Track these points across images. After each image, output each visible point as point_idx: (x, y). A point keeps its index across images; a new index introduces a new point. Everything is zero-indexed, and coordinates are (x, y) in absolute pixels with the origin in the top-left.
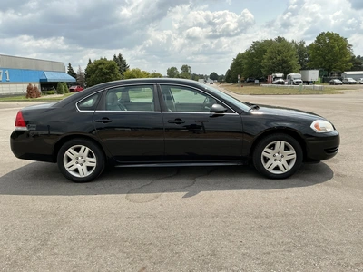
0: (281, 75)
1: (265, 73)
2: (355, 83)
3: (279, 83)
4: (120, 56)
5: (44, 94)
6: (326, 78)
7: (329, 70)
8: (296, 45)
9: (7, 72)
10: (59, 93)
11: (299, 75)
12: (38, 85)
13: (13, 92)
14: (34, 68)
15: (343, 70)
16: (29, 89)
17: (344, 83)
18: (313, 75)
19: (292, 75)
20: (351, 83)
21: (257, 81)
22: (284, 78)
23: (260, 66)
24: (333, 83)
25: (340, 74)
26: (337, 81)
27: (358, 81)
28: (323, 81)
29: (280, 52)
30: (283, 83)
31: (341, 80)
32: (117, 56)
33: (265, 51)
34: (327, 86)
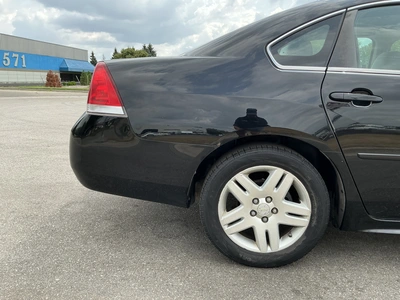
4: (150, 46)
5: (64, 85)
9: (23, 57)
10: (82, 84)
12: (59, 74)
13: (30, 81)
14: (54, 55)
16: (50, 77)
32: (147, 46)
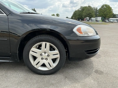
0: (89, 18)
1: (83, 17)
2: (113, 22)
3: (88, 21)
6: (103, 20)
7: (105, 18)
8: (95, 9)
11: (94, 18)
15: (109, 17)
17: (109, 22)
18: (99, 19)
19: (92, 18)
20: (112, 22)
21: (80, 20)
22: (90, 19)
23: (82, 15)
24: (106, 22)
25: (108, 19)
26: (107, 21)
27: (114, 22)
28: (103, 21)
29: (89, 10)
30: (89, 21)
31: (109, 21)
33: (84, 10)
34: (104, 22)
